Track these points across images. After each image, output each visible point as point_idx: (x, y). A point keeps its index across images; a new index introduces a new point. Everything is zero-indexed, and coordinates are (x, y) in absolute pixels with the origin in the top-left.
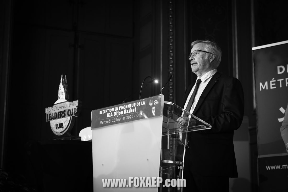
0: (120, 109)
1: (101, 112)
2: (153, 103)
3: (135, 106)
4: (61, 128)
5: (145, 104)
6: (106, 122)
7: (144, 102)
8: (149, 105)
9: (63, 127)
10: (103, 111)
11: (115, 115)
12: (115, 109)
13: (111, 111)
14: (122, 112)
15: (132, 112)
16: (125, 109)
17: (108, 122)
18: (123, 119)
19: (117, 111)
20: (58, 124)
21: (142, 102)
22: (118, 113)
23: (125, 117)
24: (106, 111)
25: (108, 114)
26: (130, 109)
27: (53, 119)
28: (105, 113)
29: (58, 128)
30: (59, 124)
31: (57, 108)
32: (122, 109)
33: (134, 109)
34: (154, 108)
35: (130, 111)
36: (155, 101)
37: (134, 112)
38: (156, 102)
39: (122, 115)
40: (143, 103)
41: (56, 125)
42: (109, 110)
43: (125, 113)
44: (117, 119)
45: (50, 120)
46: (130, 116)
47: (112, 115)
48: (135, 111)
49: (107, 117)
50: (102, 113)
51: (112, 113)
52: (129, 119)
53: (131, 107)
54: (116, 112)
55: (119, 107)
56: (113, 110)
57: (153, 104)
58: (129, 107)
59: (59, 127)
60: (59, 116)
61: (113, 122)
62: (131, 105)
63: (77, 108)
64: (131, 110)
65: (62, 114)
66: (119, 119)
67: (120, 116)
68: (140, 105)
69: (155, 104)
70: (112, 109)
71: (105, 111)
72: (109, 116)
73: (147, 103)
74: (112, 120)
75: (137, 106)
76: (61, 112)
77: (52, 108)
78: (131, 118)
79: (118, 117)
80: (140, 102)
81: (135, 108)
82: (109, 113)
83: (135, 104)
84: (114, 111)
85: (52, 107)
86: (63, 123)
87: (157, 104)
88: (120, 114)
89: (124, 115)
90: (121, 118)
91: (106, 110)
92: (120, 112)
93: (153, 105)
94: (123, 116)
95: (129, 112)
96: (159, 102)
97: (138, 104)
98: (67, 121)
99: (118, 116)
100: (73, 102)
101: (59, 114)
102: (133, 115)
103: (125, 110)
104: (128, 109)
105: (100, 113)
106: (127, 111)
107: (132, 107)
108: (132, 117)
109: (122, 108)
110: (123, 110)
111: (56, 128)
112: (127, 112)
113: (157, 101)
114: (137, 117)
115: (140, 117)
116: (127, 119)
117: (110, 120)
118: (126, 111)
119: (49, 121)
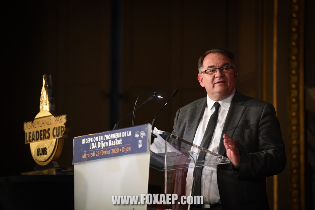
0: (104, 139)
1: (84, 141)
2: (140, 134)
3: (121, 137)
4: (44, 154)
5: (131, 135)
6: (89, 155)
7: (130, 132)
8: (136, 136)
9: (46, 154)
10: (86, 139)
11: (99, 147)
12: (99, 138)
13: (94, 141)
14: (107, 143)
15: (117, 144)
16: (110, 139)
17: (92, 156)
18: (108, 152)
19: (102, 141)
20: (40, 149)
21: (128, 132)
22: (102, 143)
23: (110, 151)
24: (90, 141)
25: (91, 144)
26: (115, 140)
27: (33, 141)
28: (88, 142)
29: (41, 155)
30: (42, 149)
31: (39, 124)
32: (106, 139)
33: (119, 140)
34: (140, 141)
35: (115, 142)
36: (142, 131)
37: (119, 144)
38: (143, 134)
39: (107, 147)
40: (129, 134)
41: (37, 149)
42: (92, 139)
43: (110, 145)
44: (101, 152)
45: (30, 141)
46: (115, 150)
47: (96, 147)
48: (121, 143)
49: (91, 148)
50: (85, 143)
51: (95, 143)
52: (114, 153)
53: (116, 137)
54: (100, 143)
55: (104, 136)
56: (96, 139)
57: (140, 136)
58: (114, 138)
59: (41, 153)
60: (42, 137)
61: (97, 155)
62: (117, 135)
63: (64, 126)
64: (117, 141)
65: (46, 133)
66: (103, 153)
67: (105, 149)
68: (125, 136)
69: (142, 136)
70: (96, 137)
71: (88, 140)
72: (93, 148)
73: (133, 134)
74: (96, 153)
75: (123, 136)
76: (45, 130)
77: (33, 124)
78: (116, 152)
79: (102, 150)
80: (126, 132)
81: (121, 139)
82: (93, 144)
83: (120, 133)
84: (98, 141)
85: (33, 122)
86: (47, 148)
87: (143, 136)
88: (104, 146)
89: (109, 148)
90: (105, 152)
91: (90, 138)
92: (104, 143)
93: (140, 138)
94: (107, 149)
95: (115, 145)
96: (146, 134)
97: (124, 134)
98: (51, 145)
99: (102, 148)
100: (59, 117)
101: (42, 133)
102: (118, 148)
103: (110, 141)
104: (113, 140)
105: (83, 143)
106: (113, 142)
107: (118, 137)
108: (117, 150)
109: (107, 137)
110: (108, 141)
111: (38, 155)
112: (113, 145)
113: (143, 132)
114: (123, 151)
115: (125, 152)
116: (112, 153)
117: (93, 153)
118: (111, 143)
119: (28, 143)
